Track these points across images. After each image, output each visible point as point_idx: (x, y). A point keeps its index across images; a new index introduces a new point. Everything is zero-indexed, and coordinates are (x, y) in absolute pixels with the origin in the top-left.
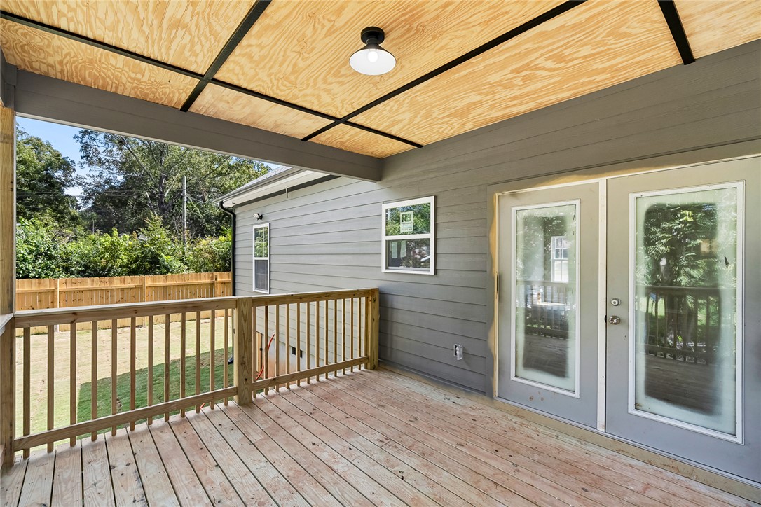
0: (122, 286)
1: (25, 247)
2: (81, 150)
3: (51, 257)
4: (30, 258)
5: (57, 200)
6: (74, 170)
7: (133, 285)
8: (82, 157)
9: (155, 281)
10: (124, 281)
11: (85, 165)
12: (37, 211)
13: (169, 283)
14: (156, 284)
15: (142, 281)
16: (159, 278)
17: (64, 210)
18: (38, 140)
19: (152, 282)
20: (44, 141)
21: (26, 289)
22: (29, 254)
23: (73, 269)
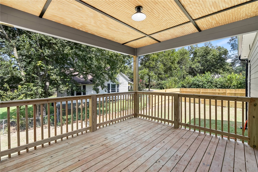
0: (219, 92)
1: (205, 80)
2: (231, 46)
3: (212, 83)
4: (206, 83)
5: (222, 65)
6: (228, 54)
7: (222, 92)
8: (231, 48)
9: (231, 91)
10: (219, 90)
11: (232, 51)
12: (218, 69)
13: (237, 92)
14: (232, 92)
15: (226, 91)
16: (233, 90)
17: (225, 67)
18: (220, 47)
19: (230, 91)
20: (221, 47)
21: (194, 91)
22: (206, 82)
23: (218, 86)
